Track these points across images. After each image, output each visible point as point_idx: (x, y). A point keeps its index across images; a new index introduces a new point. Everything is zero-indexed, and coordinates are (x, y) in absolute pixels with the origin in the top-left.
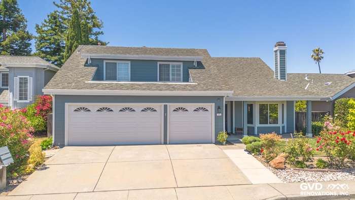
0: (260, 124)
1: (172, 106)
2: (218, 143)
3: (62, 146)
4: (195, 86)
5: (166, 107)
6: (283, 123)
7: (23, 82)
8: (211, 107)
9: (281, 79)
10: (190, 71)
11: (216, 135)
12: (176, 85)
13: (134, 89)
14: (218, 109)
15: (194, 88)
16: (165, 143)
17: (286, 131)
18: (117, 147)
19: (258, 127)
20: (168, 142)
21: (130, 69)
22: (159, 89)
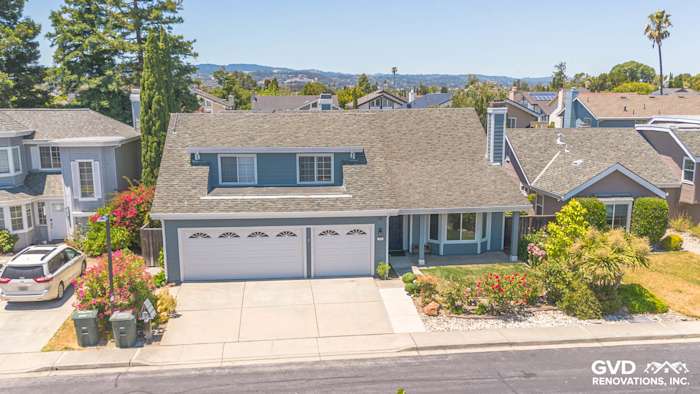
0: (448, 239)
1: (316, 229)
2: (377, 276)
3: (178, 283)
4: (349, 200)
5: (308, 230)
6: (484, 236)
7: (85, 169)
8: (370, 229)
9: (495, 161)
10: (345, 167)
11: (376, 267)
12: (323, 199)
13: (267, 208)
14: (379, 231)
15: (346, 204)
16: (309, 277)
17: (489, 248)
18: (247, 283)
19: (445, 245)
20: (312, 275)
21: (256, 166)
22: (300, 207)
